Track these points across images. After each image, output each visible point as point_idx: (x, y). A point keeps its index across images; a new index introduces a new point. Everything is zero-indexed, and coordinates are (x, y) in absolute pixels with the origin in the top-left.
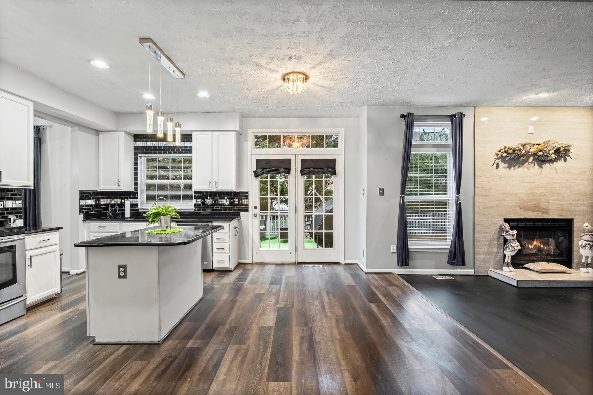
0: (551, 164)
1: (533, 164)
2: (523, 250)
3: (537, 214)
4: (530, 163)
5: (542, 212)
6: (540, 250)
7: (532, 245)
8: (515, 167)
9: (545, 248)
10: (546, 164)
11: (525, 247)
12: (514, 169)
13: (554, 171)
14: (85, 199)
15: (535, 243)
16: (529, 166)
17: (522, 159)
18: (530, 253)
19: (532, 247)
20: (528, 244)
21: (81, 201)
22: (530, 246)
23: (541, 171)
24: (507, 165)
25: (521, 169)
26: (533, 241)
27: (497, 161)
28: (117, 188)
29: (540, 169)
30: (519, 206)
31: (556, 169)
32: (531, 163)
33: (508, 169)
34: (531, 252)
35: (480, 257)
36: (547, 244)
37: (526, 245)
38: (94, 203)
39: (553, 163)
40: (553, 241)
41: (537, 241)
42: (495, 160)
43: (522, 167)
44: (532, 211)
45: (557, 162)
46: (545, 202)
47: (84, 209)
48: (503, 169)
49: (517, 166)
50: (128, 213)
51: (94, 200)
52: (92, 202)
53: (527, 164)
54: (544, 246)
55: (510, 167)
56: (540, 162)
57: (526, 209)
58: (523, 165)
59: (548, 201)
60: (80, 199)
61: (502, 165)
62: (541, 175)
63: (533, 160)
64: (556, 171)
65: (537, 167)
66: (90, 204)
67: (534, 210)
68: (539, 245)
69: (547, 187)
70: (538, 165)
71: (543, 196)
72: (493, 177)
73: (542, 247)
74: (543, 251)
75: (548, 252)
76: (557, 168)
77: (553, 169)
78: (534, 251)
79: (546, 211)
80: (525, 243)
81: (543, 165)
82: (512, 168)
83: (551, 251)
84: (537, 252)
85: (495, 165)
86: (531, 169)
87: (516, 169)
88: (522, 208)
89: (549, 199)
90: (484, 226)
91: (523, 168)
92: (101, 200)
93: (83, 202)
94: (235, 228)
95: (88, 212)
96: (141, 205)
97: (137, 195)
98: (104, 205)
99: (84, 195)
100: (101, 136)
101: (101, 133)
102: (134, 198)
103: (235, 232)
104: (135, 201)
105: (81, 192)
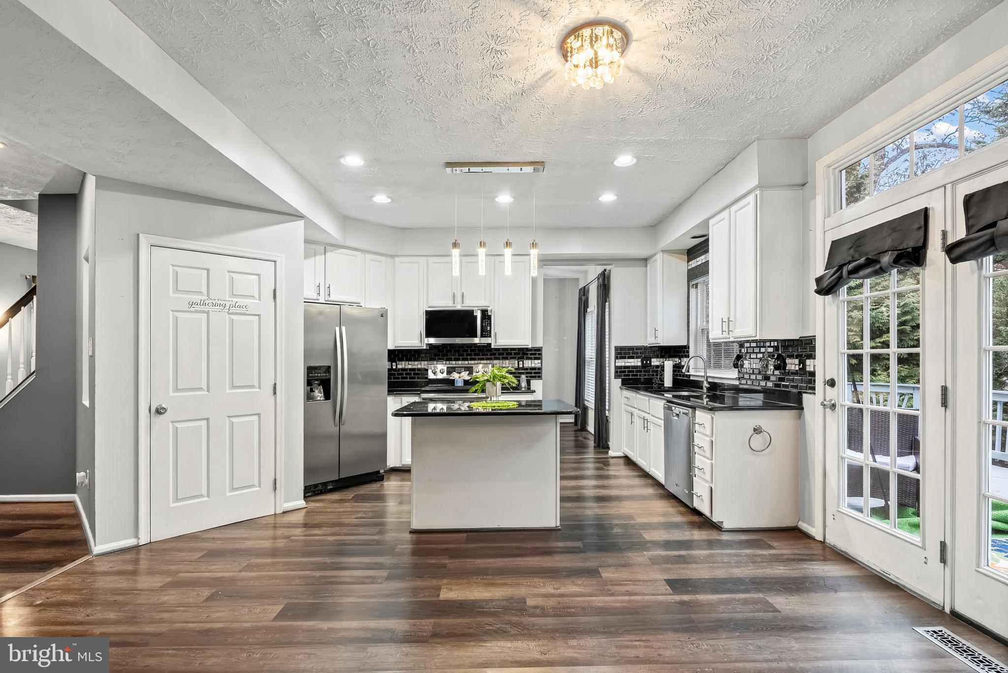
14: (625, 358)
21: (617, 361)
38: (639, 364)
47: (621, 372)
50: (668, 382)
51: (640, 360)
52: (637, 362)
66: (633, 364)
92: (653, 360)
93: (621, 363)
94: (757, 430)
95: (629, 375)
96: (695, 368)
97: (688, 352)
98: (657, 367)
99: (623, 352)
100: (648, 266)
101: (648, 261)
102: (682, 357)
103: (758, 441)
104: (684, 361)
105: (617, 348)
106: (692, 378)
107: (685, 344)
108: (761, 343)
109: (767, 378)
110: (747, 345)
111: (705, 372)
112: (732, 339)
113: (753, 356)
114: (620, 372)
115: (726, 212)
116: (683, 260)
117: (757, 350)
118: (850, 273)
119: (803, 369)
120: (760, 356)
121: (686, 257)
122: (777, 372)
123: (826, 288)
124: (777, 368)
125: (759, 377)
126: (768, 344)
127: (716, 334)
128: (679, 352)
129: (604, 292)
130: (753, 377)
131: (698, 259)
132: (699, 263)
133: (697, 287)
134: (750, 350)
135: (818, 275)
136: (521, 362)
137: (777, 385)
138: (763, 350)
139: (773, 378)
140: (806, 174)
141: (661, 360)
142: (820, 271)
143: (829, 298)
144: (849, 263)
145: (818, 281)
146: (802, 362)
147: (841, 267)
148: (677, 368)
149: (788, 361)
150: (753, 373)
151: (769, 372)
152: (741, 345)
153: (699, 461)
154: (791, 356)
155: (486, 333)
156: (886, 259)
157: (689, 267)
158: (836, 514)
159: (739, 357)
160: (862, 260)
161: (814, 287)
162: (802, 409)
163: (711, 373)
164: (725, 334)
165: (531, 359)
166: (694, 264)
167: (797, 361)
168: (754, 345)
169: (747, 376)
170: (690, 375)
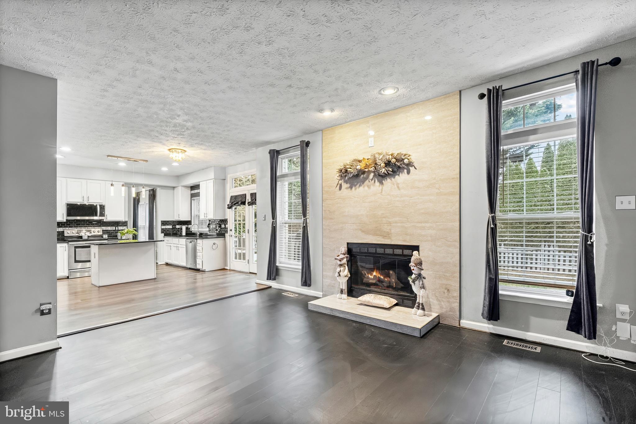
0: (392, 179)
1: (373, 181)
2: (363, 279)
3: (379, 239)
4: (370, 181)
5: (384, 237)
6: (380, 280)
7: (371, 275)
8: (356, 187)
9: (386, 279)
10: (387, 179)
11: (365, 276)
12: (355, 189)
13: (396, 186)
14: (165, 225)
15: (374, 273)
16: (369, 184)
17: (363, 177)
18: (370, 283)
19: (372, 277)
20: (368, 274)
22: (370, 276)
23: (382, 188)
24: (348, 185)
25: (361, 188)
26: (373, 271)
27: (340, 182)
28: (178, 219)
29: (381, 185)
30: (361, 230)
31: (398, 184)
32: (372, 180)
33: (350, 189)
34: (371, 281)
35: (327, 281)
36: (388, 276)
37: (366, 275)
38: (171, 227)
39: (394, 178)
40: (394, 273)
41: (376, 272)
42: (339, 181)
43: (363, 185)
44: (374, 235)
45: (399, 176)
46: (387, 224)
48: (345, 190)
49: (358, 185)
50: (184, 233)
52: (170, 227)
53: (367, 182)
54: (384, 277)
55: (351, 188)
56: (380, 178)
57: (366, 232)
58: (363, 183)
59: (390, 223)
60: (162, 225)
61: (345, 186)
62: (381, 192)
63: (374, 176)
64: (398, 187)
65: (377, 183)
66: (169, 228)
67: (375, 234)
68: (379, 276)
69: (389, 207)
70: (378, 181)
71: (384, 217)
72: (337, 199)
73: (383, 278)
74: (383, 282)
75: (390, 284)
76: (399, 182)
77: (395, 185)
78: (374, 281)
79: (387, 235)
80: (364, 272)
81: (383, 181)
82: (354, 188)
83: (393, 284)
84: (378, 283)
85: (338, 186)
86: (372, 187)
87: (357, 188)
88: (363, 231)
89: (390, 220)
90: (330, 249)
91: (364, 187)
92: (177, 226)
93: (164, 227)
94: (214, 244)
95: (167, 232)
96: (194, 228)
97: (191, 223)
98: (179, 228)
99: (164, 223)
100: (175, 190)
101: (175, 188)
102: (189, 224)
103: (214, 247)
104: (189, 226)
105: (162, 221)
106: (192, 232)
107: (190, 220)
108: (215, 220)
109: (217, 230)
110: (211, 221)
111: (198, 230)
112: (207, 219)
113: (213, 224)
114: (163, 231)
115: (205, 182)
116: (189, 190)
117: (214, 222)
118: (234, 204)
119: (225, 227)
120: (215, 224)
121: (190, 189)
122: (219, 228)
123: (230, 207)
124: (219, 227)
125: (215, 230)
126: (217, 221)
127: (202, 217)
128: (188, 223)
129: (153, 197)
130: (213, 230)
131: (195, 191)
132: (195, 192)
133: (194, 200)
134: (212, 222)
135: (228, 204)
136: (117, 228)
137: (219, 232)
138: (216, 222)
139: (218, 230)
140: (226, 177)
141: (180, 226)
142: (228, 203)
143: (230, 209)
144: (234, 202)
145: (228, 205)
146: (225, 225)
147: (232, 203)
148: (187, 228)
149: (222, 225)
150: (213, 229)
151: (217, 228)
152: (210, 221)
153: (198, 254)
154: (222, 224)
155: (102, 214)
156: (240, 203)
157: (191, 193)
158: (232, 261)
159: (209, 224)
160: (236, 202)
161: (227, 207)
162: (225, 237)
163: (200, 230)
164: (205, 218)
165: (122, 226)
166: (193, 192)
167: (224, 225)
168: (213, 221)
169: (211, 230)
170: (192, 231)
